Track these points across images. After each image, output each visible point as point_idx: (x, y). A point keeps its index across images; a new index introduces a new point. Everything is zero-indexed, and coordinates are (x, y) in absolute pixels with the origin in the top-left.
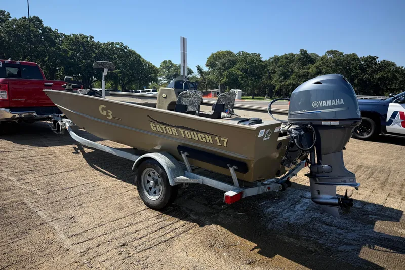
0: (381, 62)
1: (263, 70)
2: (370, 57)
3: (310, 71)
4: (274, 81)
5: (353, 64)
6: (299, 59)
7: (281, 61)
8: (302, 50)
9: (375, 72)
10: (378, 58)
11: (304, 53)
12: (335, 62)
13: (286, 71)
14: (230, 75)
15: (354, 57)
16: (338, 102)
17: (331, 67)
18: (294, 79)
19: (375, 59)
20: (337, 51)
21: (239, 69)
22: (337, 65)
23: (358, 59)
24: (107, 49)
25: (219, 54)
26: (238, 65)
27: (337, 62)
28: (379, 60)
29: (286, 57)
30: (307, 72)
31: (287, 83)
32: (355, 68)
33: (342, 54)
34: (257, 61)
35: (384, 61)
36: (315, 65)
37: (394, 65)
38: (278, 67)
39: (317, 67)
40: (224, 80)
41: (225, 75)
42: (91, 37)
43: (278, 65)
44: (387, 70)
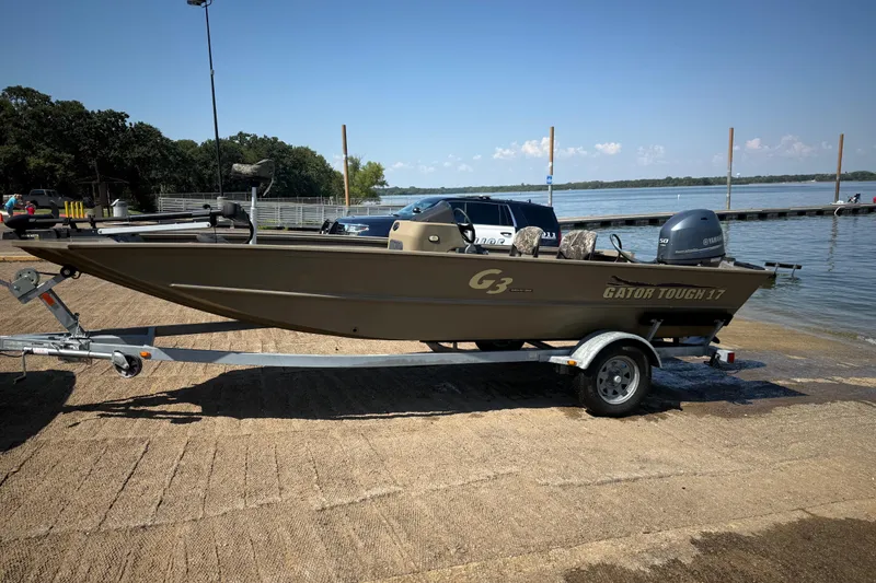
0: (136, 127)
2: (112, 114)
10: (128, 117)
12: (33, 116)
15: (75, 110)
17: (25, 128)
19: (123, 120)
20: (33, 91)
22: (40, 123)
23: (87, 113)
27: (40, 117)
28: (131, 122)
32: (85, 133)
33: (46, 98)
35: (142, 124)
37: (159, 134)
44: (150, 144)
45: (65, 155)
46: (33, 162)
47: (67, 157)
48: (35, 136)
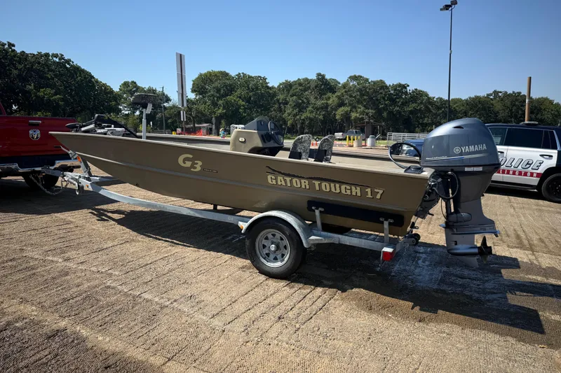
0: (413, 92)
1: (271, 100)
2: (400, 85)
3: (330, 102)
4: (286, 115)
5: (381, 93)
6: (316, 87)
7: (293, 88)
8: (319, 75)
9: (405, 103)
10: (408, 86)
11: (321, 77)
12: (360, 90)
13: (301, 101)
14: (227, 105)
15: (381, 85)
16: (480, 147)
17: (355, 97)
18: (312, 112)
19: (406, 88)
20: (361, 77)
21: (240, 98)
22: (362, 95)
23: (386, 86)
24: (39, 63)
25: (211, 75)
26: (239, 92)
28: (410, 89)
29: (299, 83)
30: (327, 103)
31: (303, 118)
32: (384, 98)
33: (367, 80)
34: (263, 87)
35: (416, 90)
36: (336, 94)
37: (427, 95)
38: (291, 96)
39: (339, 98)
40: (220, 111)
41: (220, 105)
42: (11, 45)
43: (291, 93)
44: (419, 101)
45: (370, 111)
46: (354, 115)
47: (371, 112)
48: (359, 102)
